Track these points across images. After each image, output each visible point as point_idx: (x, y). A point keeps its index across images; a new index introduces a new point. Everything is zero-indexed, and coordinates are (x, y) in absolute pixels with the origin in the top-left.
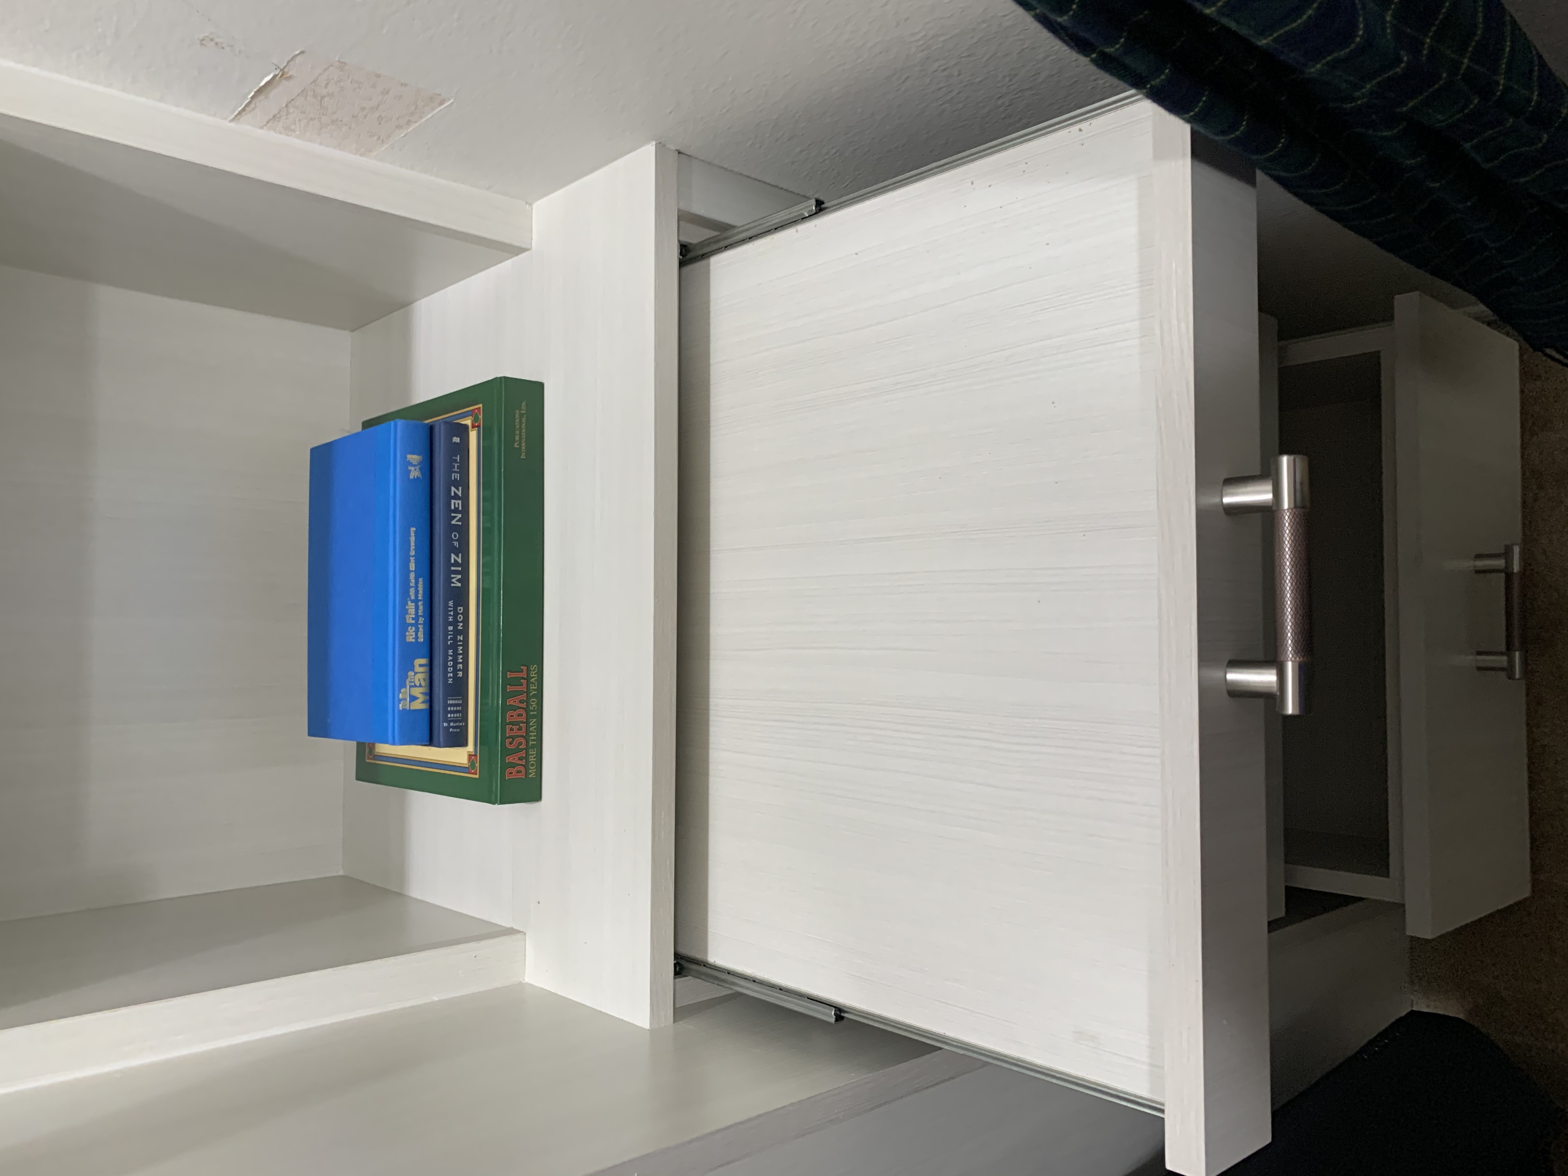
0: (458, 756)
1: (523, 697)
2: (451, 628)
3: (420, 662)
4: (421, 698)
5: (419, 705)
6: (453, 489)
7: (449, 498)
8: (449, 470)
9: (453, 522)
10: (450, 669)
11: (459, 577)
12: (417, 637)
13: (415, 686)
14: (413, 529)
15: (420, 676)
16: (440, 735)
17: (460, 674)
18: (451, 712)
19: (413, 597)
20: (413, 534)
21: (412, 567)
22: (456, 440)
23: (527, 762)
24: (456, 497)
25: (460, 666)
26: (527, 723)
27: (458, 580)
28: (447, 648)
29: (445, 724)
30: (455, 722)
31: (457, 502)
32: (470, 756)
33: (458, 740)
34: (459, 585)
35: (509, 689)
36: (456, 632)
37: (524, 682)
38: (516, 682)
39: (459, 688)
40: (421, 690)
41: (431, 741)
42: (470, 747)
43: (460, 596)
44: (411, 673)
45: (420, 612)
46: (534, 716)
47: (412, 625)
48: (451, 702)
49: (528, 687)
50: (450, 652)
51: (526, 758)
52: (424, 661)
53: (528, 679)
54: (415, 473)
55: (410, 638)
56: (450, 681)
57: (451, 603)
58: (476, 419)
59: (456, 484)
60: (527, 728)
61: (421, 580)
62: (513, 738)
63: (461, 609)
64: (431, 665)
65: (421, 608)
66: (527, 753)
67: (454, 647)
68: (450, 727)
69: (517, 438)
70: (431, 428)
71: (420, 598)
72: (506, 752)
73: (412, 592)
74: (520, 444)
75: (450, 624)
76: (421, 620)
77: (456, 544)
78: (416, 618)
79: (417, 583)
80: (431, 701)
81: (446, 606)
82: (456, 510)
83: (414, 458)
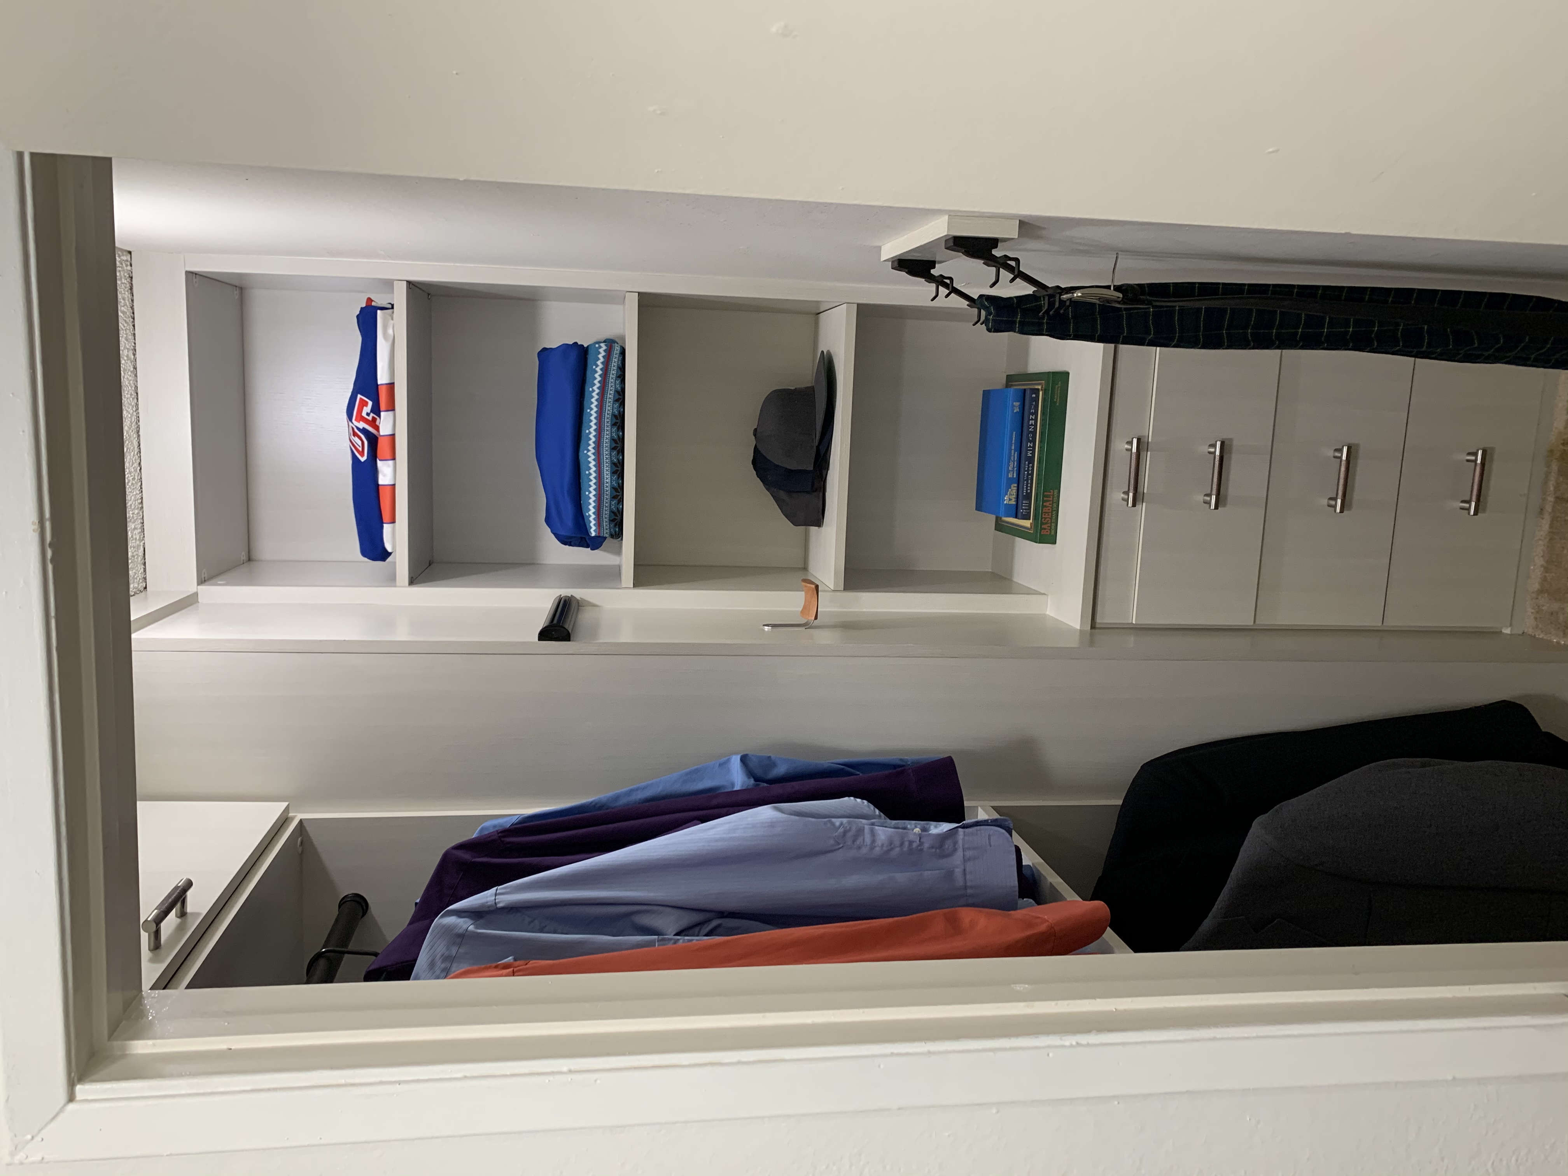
0: (1027, 523)
1: (1051, 502)
2: (1026, 473)
3: (1014, 487)
4: (1014, 500)
5: (1013, 502)
6: (1031, 416)
7: (1029, 420)
8: (1030, 409)
9: (1030, 430)
10: (1025, 489)
11: (1031, 452)
12: (1013, 476)
13: (1011, 495)
14: (1014, 433)
15: (1014, 491)
16: (1019, 515)
17: (1029, 491)
18: (1024, 506)
19: (1013, 460)
20: (1014, 434)
21: (1013, 448)
22: (1034, 396)
23: (1051, 528)
24: (1032, 419)
25: (1029, 488)
26: (1052, 512)
27: (1031, 454)
28: (1024, 480)
29: (1021, 511)
30: (1025, 510)
31: (1032, 421)
32: (1031, 524)
33: (1026, 517)
34: (1031, 455)
35: (1045, 499)
36: (1028, 474)
37: (1052, 497)
38: (1049, 496)
39: (1028, 497)
40: (1014, 496)
41: (1016, 517)
42: (1031, 521)
43: (1031, 460)
44: (1010, 490)
45: (1015, 466)
46: (1055, 510)
47: (1012, 471)
48: (1024, 502)
49: (1053, 499)
50: (1025, 482)
51: (1051, 527)
52: (1016, 485)
53: (1053, 495)
54: (1016, 410)
55: (1010, 476)
56: (1025, 494)
57: (1027, 463)
58: (1042, 387)
59: (1032, 414)
60: (1052, 515)
61: (1016, 453)
62: (1045, 518)
63: (1031, 465)
64: (1018, 487)
65: (1016, 464)
66: (1051, 525)
67: (1027, 480)
68: (1023, 512)
69: (1056, 397)
70: (1025, 390)
71: (1016, 460)
72: (1042, 524)
73: (1012, 458)
74: (1057, 399)
75: (1026, 471)
76: (1015, 469)
77: (1031, 439)
78: (1014, 467)
79: (1014, 454)
80: (1017, 501)
81: (1025, 464)
82: (1032, 425)
83: (1017, 404)
